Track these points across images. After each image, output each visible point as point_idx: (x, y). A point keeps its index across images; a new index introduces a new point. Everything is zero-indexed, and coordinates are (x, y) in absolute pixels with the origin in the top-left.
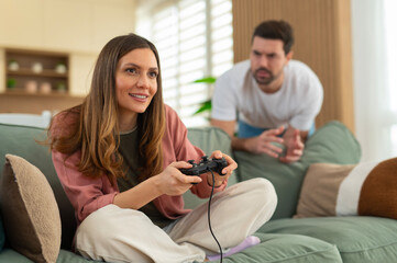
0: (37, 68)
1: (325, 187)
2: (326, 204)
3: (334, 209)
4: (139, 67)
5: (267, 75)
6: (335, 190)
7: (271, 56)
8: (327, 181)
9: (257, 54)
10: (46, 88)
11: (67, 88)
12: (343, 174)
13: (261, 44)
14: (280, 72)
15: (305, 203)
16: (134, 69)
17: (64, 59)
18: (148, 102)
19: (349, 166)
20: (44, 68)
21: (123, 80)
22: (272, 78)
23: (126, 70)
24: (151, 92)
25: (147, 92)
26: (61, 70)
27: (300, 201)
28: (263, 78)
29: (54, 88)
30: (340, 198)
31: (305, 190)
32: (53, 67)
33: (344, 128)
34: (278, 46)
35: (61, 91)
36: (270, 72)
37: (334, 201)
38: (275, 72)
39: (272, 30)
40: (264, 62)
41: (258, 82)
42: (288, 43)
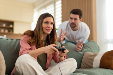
0: (4, 25)
1: (89, 59)
2: (90, 65)
3: (92, 66)
4: (48, 22)
5: (74, 25)
6: (92, 60)
7: (76, 19)
8: (90, 57)
9: (71, 18)
10: (7, 31)
11: (13, 31)
12: (95, 55)
13: (72, 16)
14: (78, 24)
15: (83, 64)
16: (47, 22)
17: (12, 23)
18: (50, 31)
19: (97, 53)
20: (6, 25)
21: (44, 25)
22: (76, 26)
23: (45, 23)
24: (51, 28)
25: (50, 29)
26: (11, 26)
27: (82, 64)
28: (73, 26)
29: (9, 31)
30: (94, 63)
31: (83, 60)
32: (9, 25)
33: (94, 42)
34: (77, 17)
35: (11, 32)
36: (75, 24)
37: (92, 64)
38: (76, 24)
39: (76, 12)
40: (73, 21)
41: (71, 27)
42: (80, 16)
